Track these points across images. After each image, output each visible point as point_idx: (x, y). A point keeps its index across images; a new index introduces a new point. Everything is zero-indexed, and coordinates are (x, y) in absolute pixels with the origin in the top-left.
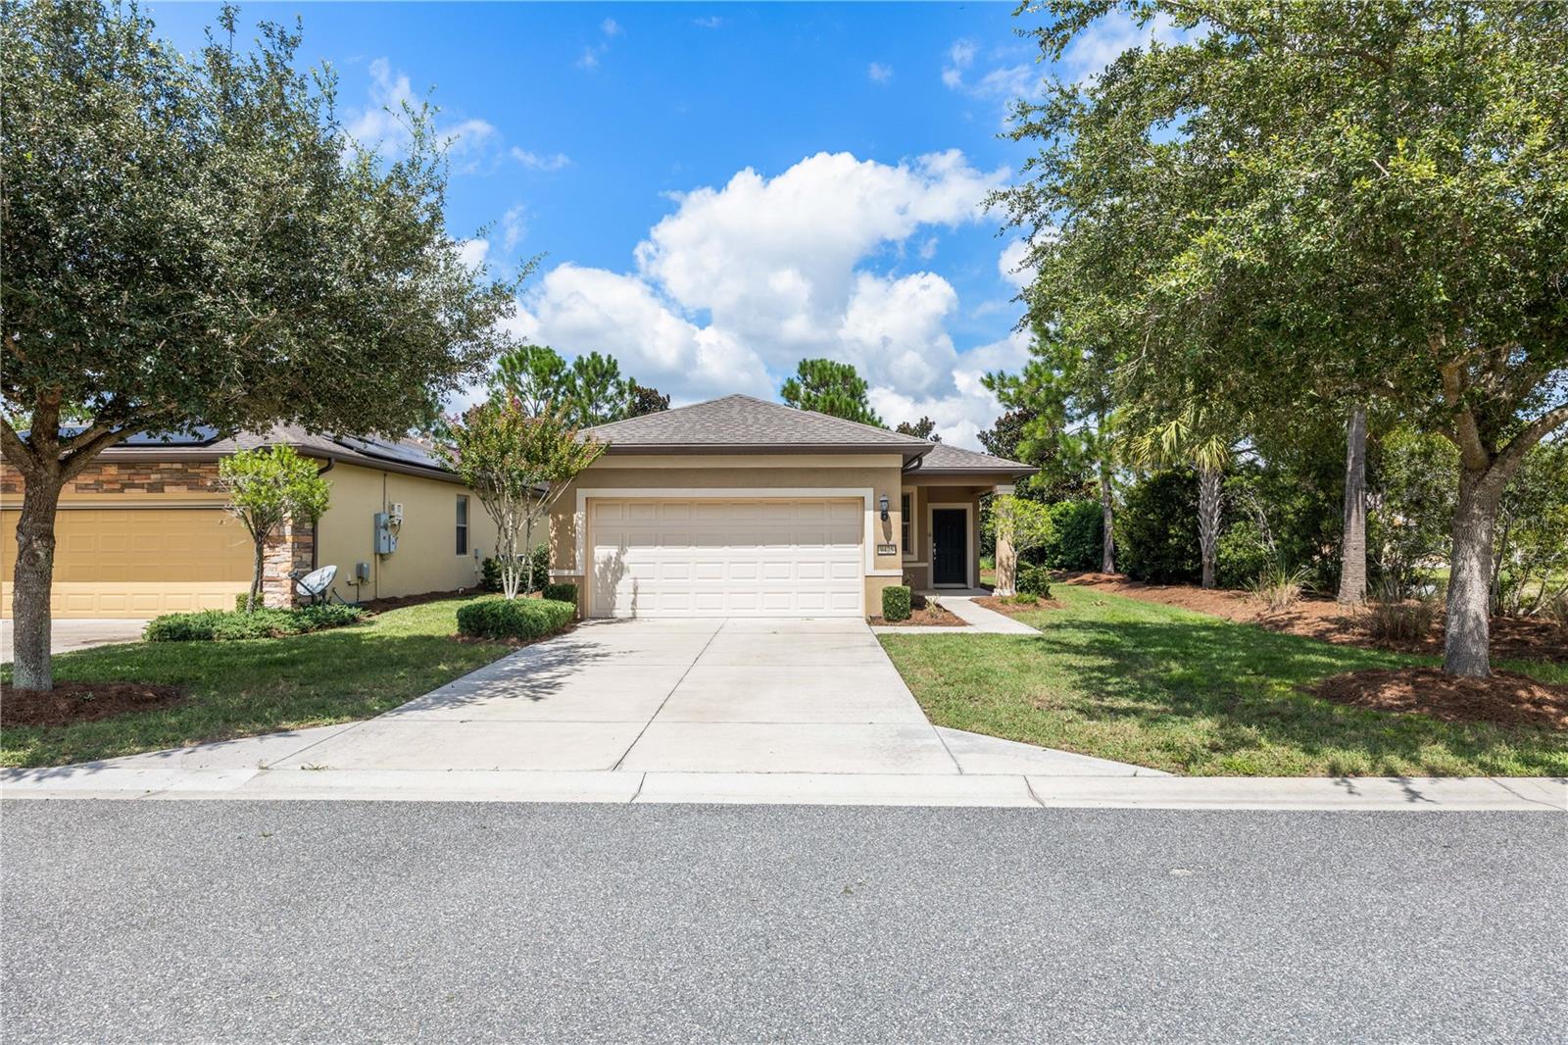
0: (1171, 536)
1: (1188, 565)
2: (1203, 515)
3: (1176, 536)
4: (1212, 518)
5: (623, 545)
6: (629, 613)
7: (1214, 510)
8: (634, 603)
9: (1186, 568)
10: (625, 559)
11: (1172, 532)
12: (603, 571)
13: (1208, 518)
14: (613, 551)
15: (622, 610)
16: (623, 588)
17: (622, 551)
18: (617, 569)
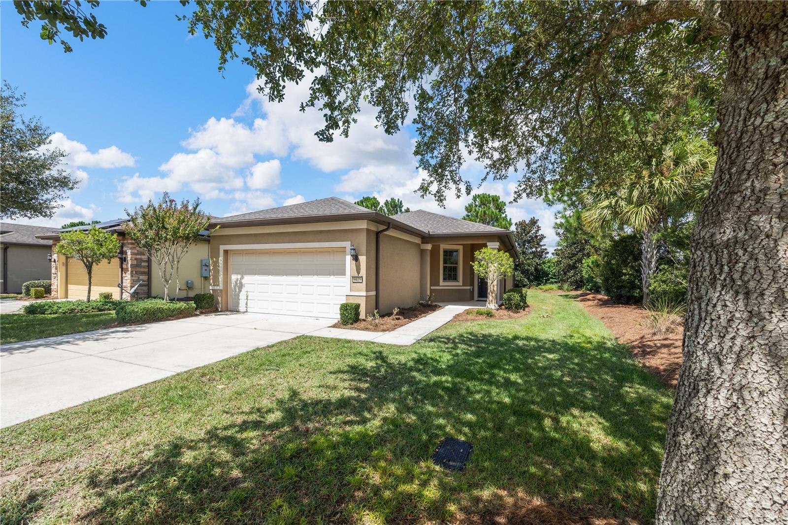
0: (625, 274)
1: (636, 293)
2: (644, 260)
3: (628, 274)
4: (650, 262)
5: (243, 275)
6: (244, 310)
7: (652, 257)
8: (247, 304)
9: (635, 294)
10: (244, 281)
11: (624, 271)
12: (235, 286)
13: (647, 262)
14: (239, 277)
15: (242, 308)
16: (242, 296)
17: (242, 278)
18: (241, 286)
